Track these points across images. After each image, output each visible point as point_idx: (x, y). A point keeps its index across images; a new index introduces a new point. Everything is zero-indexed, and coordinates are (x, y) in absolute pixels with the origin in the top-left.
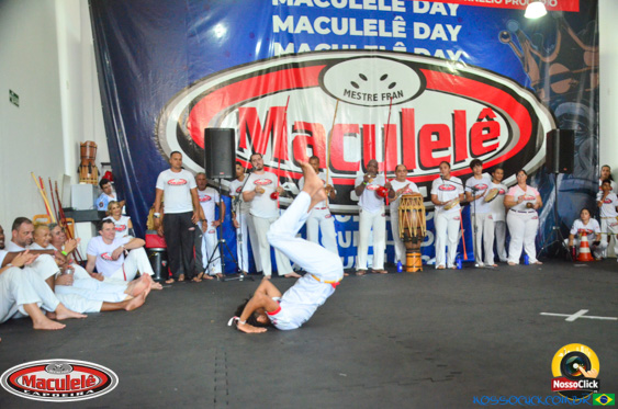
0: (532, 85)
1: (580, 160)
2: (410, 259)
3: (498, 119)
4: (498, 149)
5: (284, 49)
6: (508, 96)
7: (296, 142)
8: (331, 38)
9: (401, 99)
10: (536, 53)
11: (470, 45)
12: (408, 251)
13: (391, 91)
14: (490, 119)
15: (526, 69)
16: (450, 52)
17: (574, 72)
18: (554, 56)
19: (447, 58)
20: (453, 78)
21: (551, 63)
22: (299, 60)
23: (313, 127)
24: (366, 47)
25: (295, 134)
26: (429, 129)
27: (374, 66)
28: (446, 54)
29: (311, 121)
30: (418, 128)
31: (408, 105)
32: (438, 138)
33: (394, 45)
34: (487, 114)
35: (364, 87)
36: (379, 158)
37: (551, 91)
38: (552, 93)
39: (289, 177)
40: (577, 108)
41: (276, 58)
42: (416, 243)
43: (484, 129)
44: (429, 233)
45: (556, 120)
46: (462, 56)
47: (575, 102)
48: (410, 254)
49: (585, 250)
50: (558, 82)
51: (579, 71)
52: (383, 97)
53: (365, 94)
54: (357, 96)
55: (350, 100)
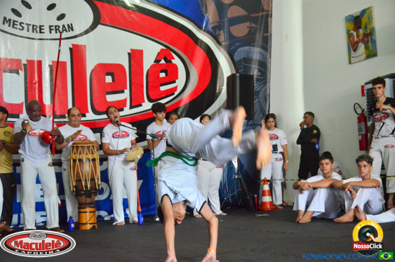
0: (210, 27)
2: (83, 214)
3: (176, 61)
4: (176, 93)
6: (186, 36)
9: (71, 34)
12: (81, 206)
13: (60, 23)
14: (168, 61)
15: (204, 9)
17: (252, 15)
20: (129, 14)
21: (230, 5)
26: (103, 69)
30: (90, 67)
32: (113, 80)
34: (165, 55)
36: (47, 100)
37: (230, 33)
38: (231, 37)
40: (256, 53)
42: (90, 197)
43: (162, 72)
44: (104, 185)
45: (235, 63)
47: (254, 46)
48: (83, 210)
49: (267, 199)
50: (237, 26)
51: (257, 14)
52: (51, 30)
53: (28, 25)
54: (19, 27)
55: (10, 30)
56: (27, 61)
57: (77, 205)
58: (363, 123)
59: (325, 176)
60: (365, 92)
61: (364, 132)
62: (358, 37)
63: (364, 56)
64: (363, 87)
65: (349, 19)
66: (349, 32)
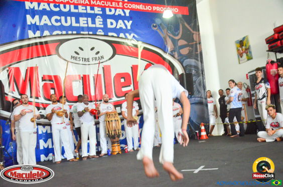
0: (169, 51)
1: (197, 88)
2: (114, 147)
5: (35, 34)
7: (44, 86)
8: (62, 28)
9: (103, 60)
10: (171, 35)
11: (138, 31)
12: (113, 143)
15: (166, 43)
16: (127, 35)
17: (190, 44)
18: (180, 36)
19: (126, 38)
20: (130, 48)
21: (179, 40)
22: (43, 40)
24: (82, 33)
25: (44, 82)
26: (120, 76)
27: (87, 43)
28: (125, 35)
30: (113, 76)
32: (125, 80)
33: (97, 31)
35: (82, 54)
36: (93, 94)
37: (179, 53)
38: (180, 55)
39: (42, 107)
40: (192, 62)
41: (30, 39)
45: (185, 68)
47: (192, 59)
48: (114, 145)
50: (183, 49)
51: (193, 43)
52: (93, 60)
53: (83, 58)
54: (78, 59)
55: (75, 61)
56: (83, 75)
60: (248, 77)
62: (242, 50)
63: (246, 59)
64: (247, 75)
65: (237, 42)
66: (237, 48)
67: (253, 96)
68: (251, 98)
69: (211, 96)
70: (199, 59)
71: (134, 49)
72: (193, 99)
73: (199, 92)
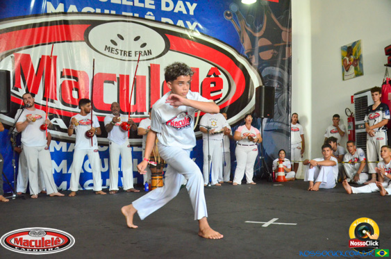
0: (245, 53)
1: (279, 109)
2: (155, 180)
4: (221, 98)
5: (55, 8)
7: (63, 85)
8: (96, 4)
9: (150, 57)
10: (249, 30)
11: (203, 19)
12: (153, 175)
13: (143, 50)
14: (216, 76)
15: (241, 40)
16: (188, 23)
17: (276, 45)
18: (262, 32)
19: (186, 28)
20: (190, 43)
21: (260, 37)
22: (68, 18)
23: (79, 73)
24: (124, 13)
25: (63, 79)
27: (130, 29)
28: (185, 24)
29: (77, 69)
30: (162, 80)
31: (155, 62)
33: (145, 14)
34: (214, 72)
35: (121, 45)
36: (132, 103)
37: (259, 57)
38: (260, 60)
39: (57, 114)
40: (277, 71)
41: (48, 14)
43: (212, 83)
45: (263, 79)
46: (197, 27)
47: (276, 66)
48: (154, 178)
49: (281, 174)
50: (264, 52)
51: (279, 45)
52: (136, 54)
53: (121, 51)
54: (115, 52)
55: (109, 54)
56: (120, 75)
57: (150, 174)
58: (352, 122)
59: (325, 159)
60: (354, 100)
61: (352, 129)
62: (350, 61)
63: (354, 75)
64: (352, 97)
65: (343, 48)
66: (343, 58)
67: (358, 129)
68: (354, 131)
69: (298, 122)
70: (286, 68)
71: (195, 45)
72: (272, 124)
73: (281, 114)
